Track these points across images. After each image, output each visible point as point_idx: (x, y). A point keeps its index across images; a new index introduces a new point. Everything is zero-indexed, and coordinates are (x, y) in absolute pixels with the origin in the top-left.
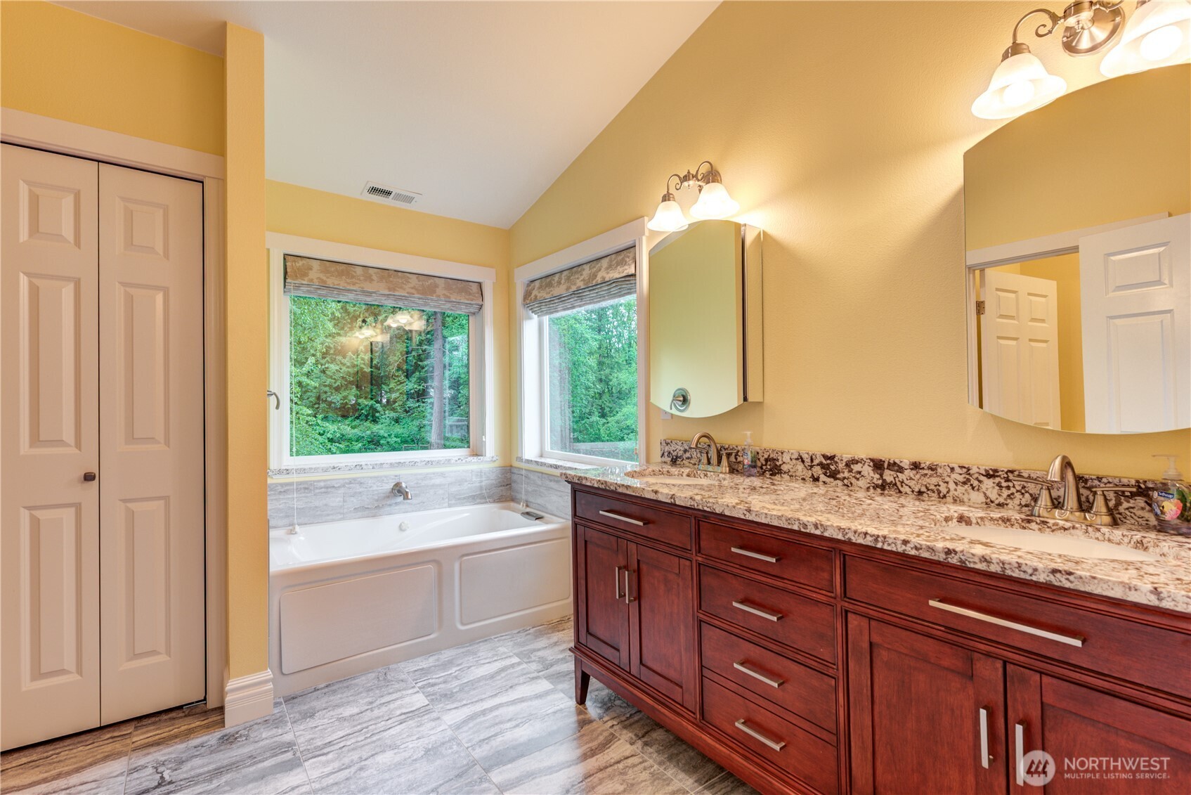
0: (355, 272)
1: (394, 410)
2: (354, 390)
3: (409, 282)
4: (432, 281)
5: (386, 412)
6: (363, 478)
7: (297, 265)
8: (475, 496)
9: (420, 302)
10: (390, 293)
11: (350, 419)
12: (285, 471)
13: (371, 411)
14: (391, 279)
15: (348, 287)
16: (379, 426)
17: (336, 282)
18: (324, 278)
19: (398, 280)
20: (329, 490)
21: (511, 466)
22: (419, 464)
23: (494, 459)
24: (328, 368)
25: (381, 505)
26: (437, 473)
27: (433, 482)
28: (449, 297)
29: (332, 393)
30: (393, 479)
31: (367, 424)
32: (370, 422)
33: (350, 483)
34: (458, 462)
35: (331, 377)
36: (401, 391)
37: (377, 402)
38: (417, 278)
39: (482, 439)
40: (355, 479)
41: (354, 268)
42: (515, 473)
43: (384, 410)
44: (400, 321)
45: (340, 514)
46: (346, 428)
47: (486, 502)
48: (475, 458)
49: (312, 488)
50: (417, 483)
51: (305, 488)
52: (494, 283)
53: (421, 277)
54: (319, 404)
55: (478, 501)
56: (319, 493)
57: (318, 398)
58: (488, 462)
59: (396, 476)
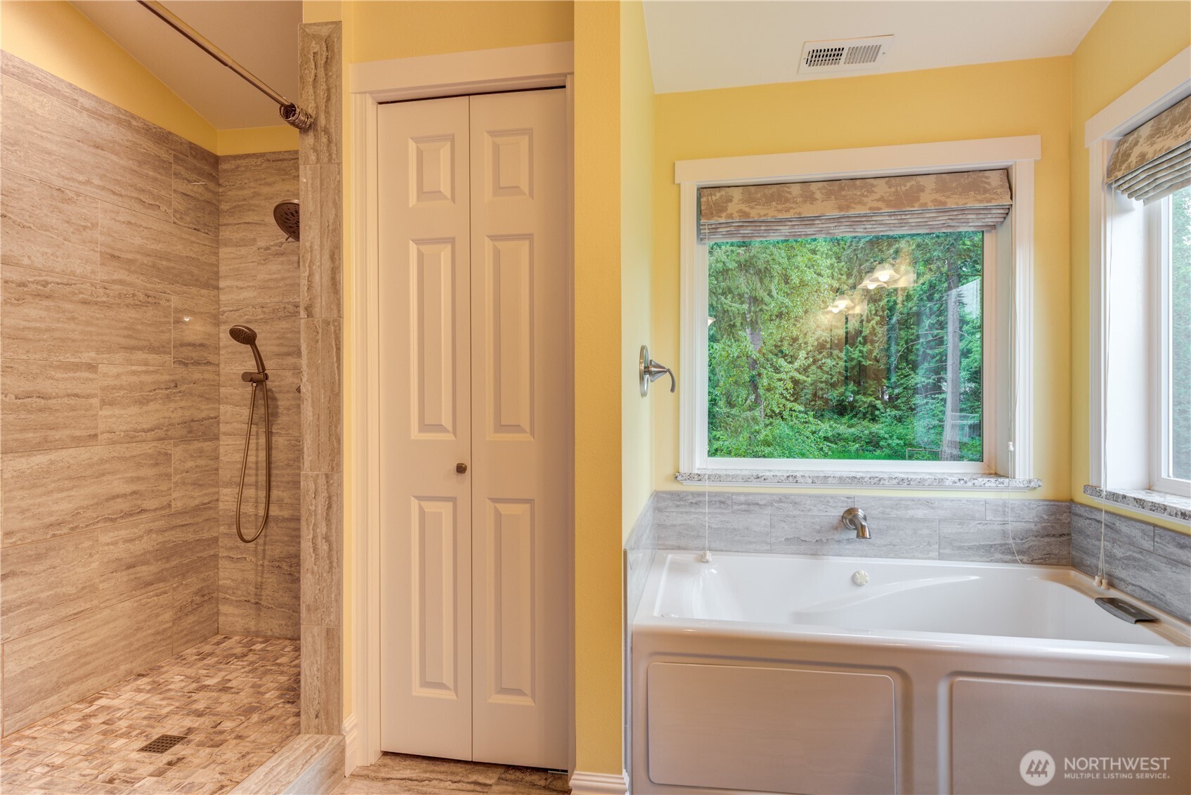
0: (790, 193)
1: (896, 407)
2: (852, 386)
3: (873, 192)
4: (913, 182)
5: (888, 410)
6: (799, 495)
7: (714, 198)
8: (991, 546)
9: (892, 221)
10: (842, 213)
11: (847, 417)
12: (696, 477)
13: (870, 409)
14: (843, 193)
15: (780, 216)
16: (880, 426)
17: (763, 212)
18: (747, 209)
19: (855, 192)
20: (752, 507)
21: (1072, 501)
22: (886, 483)
23: (1032, 484)
24: (825, 363)
25: (824, 539)
26: (919, 500)
27: (911, 513)
28: (945, 203)
29: (828, 390)
30: (843, 502)
31: (865, 423)
32: (869, 421)
33: (780, 501)
34: (958, 484)
35: (827, 373)
36: (904, 386)
37: (877, 398)
38: (887, 183)
39: (1008, 446)
40: (786, 496)
41: (789, 187)
42: (1080, 516)
43: (886, 408)
44: (880, 279)
45: (764, 543)
46: (842, 427)
47: (1014, 561)
48: (993, 480)
49: (729, 502)
50: (883, 513)
51: (721, 502)
52: (1036, 162)
53: (893, 180)
54: (815, 401)
55: (999, 556)
56: (738, 510)
57: (815, 395)
58: (1020, 488)
59: (849, 498)
